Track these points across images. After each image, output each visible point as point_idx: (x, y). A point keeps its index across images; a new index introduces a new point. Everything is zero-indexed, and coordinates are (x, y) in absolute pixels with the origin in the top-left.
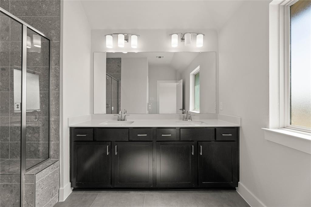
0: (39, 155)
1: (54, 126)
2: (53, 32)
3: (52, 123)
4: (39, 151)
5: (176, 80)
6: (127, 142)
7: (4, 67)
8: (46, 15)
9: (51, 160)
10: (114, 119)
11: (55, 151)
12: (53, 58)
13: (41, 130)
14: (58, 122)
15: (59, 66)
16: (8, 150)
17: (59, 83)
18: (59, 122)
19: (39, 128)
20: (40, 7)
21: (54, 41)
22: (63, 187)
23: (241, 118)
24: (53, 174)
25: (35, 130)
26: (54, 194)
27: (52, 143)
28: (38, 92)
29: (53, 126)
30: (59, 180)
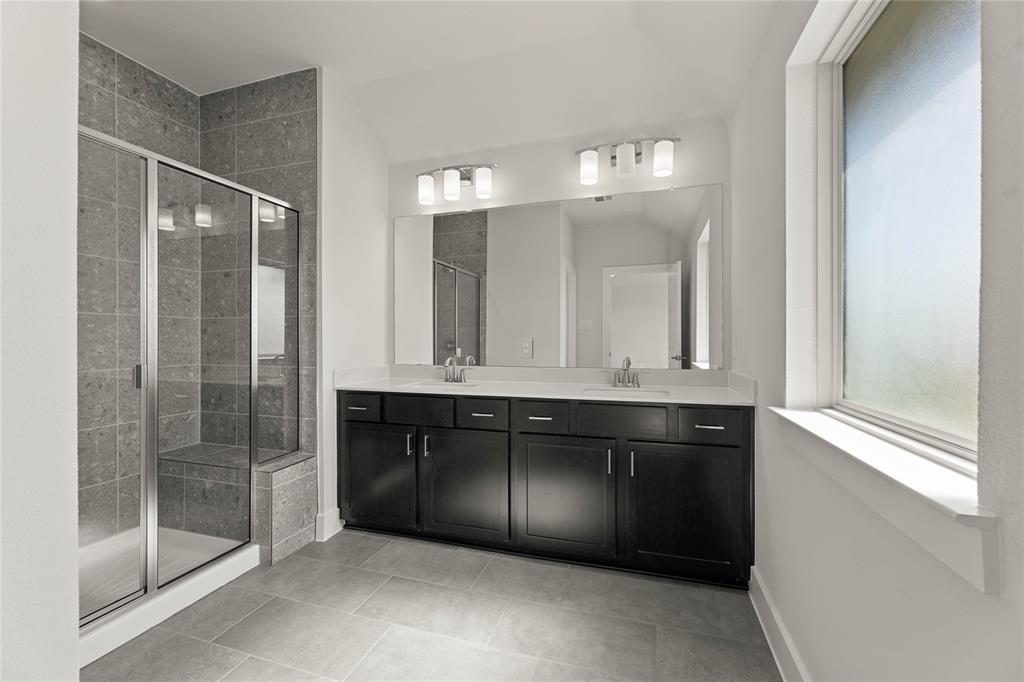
0: (282, 443)
1: (306, 386)
2: (304, 193)
3: (303, 380)
4: (282, 434)
5: (669, 263)
6: (451, 431)
7: (228, 270)
8: (293, 160)
9: (303, 454)
10: (438, 377)
11: (309, 436)
12: (304, 247)
13: (285, 393)
14: (313, 378)
15: (315, 262)
16: (234, 428)
17: (315, 296)
18: (315, 377)
19: (282, 389)
20: (283, 146)
21: (305, 214)
22: (323, 513)
23: (756, 382)
24: (305, 481)
25: (276, 392)
26: (306, 522)
27: (304, 420)
28: (283, 317)
29: (304, 386)
30: (315, 497)
